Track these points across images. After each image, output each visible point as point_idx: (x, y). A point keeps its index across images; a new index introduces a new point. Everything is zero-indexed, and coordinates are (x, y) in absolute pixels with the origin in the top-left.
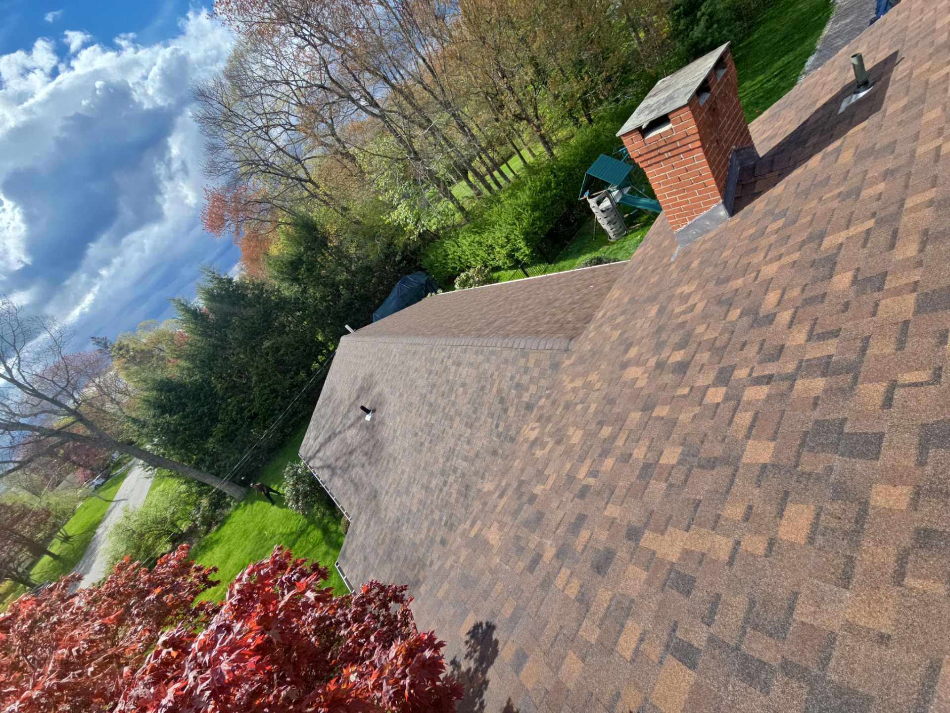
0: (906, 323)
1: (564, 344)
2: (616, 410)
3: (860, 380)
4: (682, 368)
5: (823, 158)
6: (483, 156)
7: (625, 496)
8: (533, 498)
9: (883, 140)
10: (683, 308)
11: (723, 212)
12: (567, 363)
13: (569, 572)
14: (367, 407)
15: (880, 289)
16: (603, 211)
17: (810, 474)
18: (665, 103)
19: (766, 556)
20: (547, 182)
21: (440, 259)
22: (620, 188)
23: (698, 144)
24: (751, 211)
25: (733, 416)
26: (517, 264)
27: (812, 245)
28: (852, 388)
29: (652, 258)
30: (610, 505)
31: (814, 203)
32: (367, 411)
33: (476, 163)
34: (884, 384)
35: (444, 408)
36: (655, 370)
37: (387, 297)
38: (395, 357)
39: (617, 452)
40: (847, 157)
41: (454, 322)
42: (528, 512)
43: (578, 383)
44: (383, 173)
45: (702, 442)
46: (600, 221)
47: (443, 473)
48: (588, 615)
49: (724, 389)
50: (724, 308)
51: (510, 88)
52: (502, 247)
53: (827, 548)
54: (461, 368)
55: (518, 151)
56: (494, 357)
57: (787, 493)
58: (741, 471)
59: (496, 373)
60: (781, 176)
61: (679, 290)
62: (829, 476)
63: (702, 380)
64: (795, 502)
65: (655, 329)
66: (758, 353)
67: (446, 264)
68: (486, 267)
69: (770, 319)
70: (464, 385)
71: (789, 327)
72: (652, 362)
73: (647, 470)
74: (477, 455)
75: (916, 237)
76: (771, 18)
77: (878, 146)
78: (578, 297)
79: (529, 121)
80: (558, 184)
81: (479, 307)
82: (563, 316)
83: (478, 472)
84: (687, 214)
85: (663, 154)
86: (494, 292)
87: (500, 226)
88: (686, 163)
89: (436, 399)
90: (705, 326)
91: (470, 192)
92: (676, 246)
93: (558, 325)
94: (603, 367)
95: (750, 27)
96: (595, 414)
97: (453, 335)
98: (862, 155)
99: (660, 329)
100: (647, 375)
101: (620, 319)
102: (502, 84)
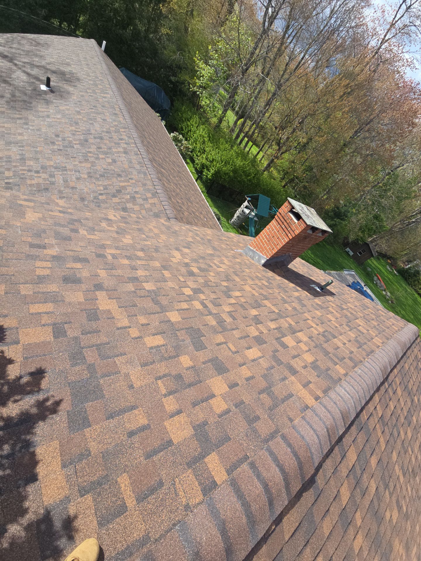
0: (249, 336)
1: (171, 216)
2: (154, 254)
3: (222, 333)
4: (191, 274)
5: (293, 287)
6: (254, 126)
7: (115, 276)
8: (76, 231)
9: (305, 302)
10: (218, 263)
11: (263, 262)
12: (162, 221)
13: (50, 266)
14: (52, 83)
15: (256, 324)
16: (243, 211)
17: (177, 336)
18: (306, 215)
19: (132, 338)
20: (249, 174)
21: (184, 115)
22: (256, 215)
23: (291, 238)
24: (267, 272)
25: (183, 301)
26: (199, 173)
27: (263, 297)
28: (218, 333)
29: (233, 241)
30: (104, 271)
31: (277, 291)
32: (48, 85)
33: (249, 123)
34: (224, 340)
35: (90, 152)
36: (184, 263)
37: (141, 77)
38: (105, 97)
39: (134, 263)
40: (296, 294)
41: (150, 139)
42: (65, 231)
43: (156, 231)
44: (227, 44)
45: (164, 295)
46: (237, 211)
47: (43, 167)
48: (35, 285)
49: (192, 293)
50: (225, 279)
51: (294, 130)
52: (207, 159)
53: (152, 354)
54: (124, 155)
55: (261, 150)
56: (143, 176)
57: (164, 333)
58: (162, 314)
59: (134, 182)
60: (283, 277)
61: (224, 258)
62: (180, 341)
63: (191, 284)
64: (163, 337)
65: (202, 256)
66: (214, 299)
67: (183, 122)
68: (191, 152)
69: (229, 297)
70: (114, 161)
71: (229, 304)
72: (187, 261)
73: (135, 279)
74: (73, 188)
75: (278, 326)
76: (335, 250)
77: (303, 302)
78: (198, 214)
79: (279, 150)
80: (250, 180)
81: (167, 155)
82: (185, 209)
83: (62, 193)
84: (258, 247)
85: (284, 224)
86: (180, 162)
87: (218, 153)
88: (281, 236)
89: (92, 144)
90: (214, 275)
91: (231, 124)
92: (242, 250)
93: (179, 208)
94: (171, 240)
95: (331, 243)
96: (145, 245)
97: (142, 142)
98: (299, 299)
99: (203, 258)
100: (179, 261)
101: (198, 238)
102: (296, 123)
